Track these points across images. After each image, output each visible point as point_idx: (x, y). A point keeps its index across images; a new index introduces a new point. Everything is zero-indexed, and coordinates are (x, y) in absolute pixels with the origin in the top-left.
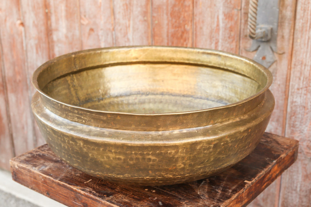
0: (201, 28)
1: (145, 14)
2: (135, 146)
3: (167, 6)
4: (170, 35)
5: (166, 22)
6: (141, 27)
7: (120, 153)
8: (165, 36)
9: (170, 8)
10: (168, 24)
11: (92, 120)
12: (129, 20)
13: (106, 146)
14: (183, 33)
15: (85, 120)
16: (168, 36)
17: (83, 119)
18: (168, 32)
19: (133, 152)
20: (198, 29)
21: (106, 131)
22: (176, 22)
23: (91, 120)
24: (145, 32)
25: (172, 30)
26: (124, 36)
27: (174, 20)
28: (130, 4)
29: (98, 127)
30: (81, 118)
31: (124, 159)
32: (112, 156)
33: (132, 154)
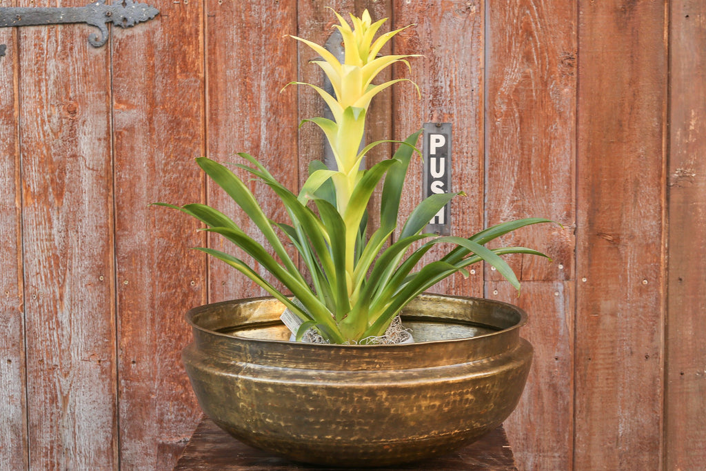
0: (224, 283)
1: (101, 270)
2: (457, 382)
3: (151, 252)
4: (157, 303)
5: (148, 280)
6: (91, 297)
7: (436, 398)
8: (146, 306)
9: (156, 254)
10: (153, 285)
11: (392, 362)
12: (62, 287)
13: (420, 389)
14: (186, 295)
15: (380, 364)
16: (152, 306)
17: (377, 363)
18: (152, 299)
19: (452, 393)
20: (218, 285)
21: (413, 371)
22: (170, 278)
23: (389, 362)
24: (100, 306)
25: (160, 294)
26: (49, 319)
27: (166, 276)
28: (64, 255)
29: (399, 369)
30: (373, 363)
31: (439, 406)
32: (424, 403)
33: (450, 395)
